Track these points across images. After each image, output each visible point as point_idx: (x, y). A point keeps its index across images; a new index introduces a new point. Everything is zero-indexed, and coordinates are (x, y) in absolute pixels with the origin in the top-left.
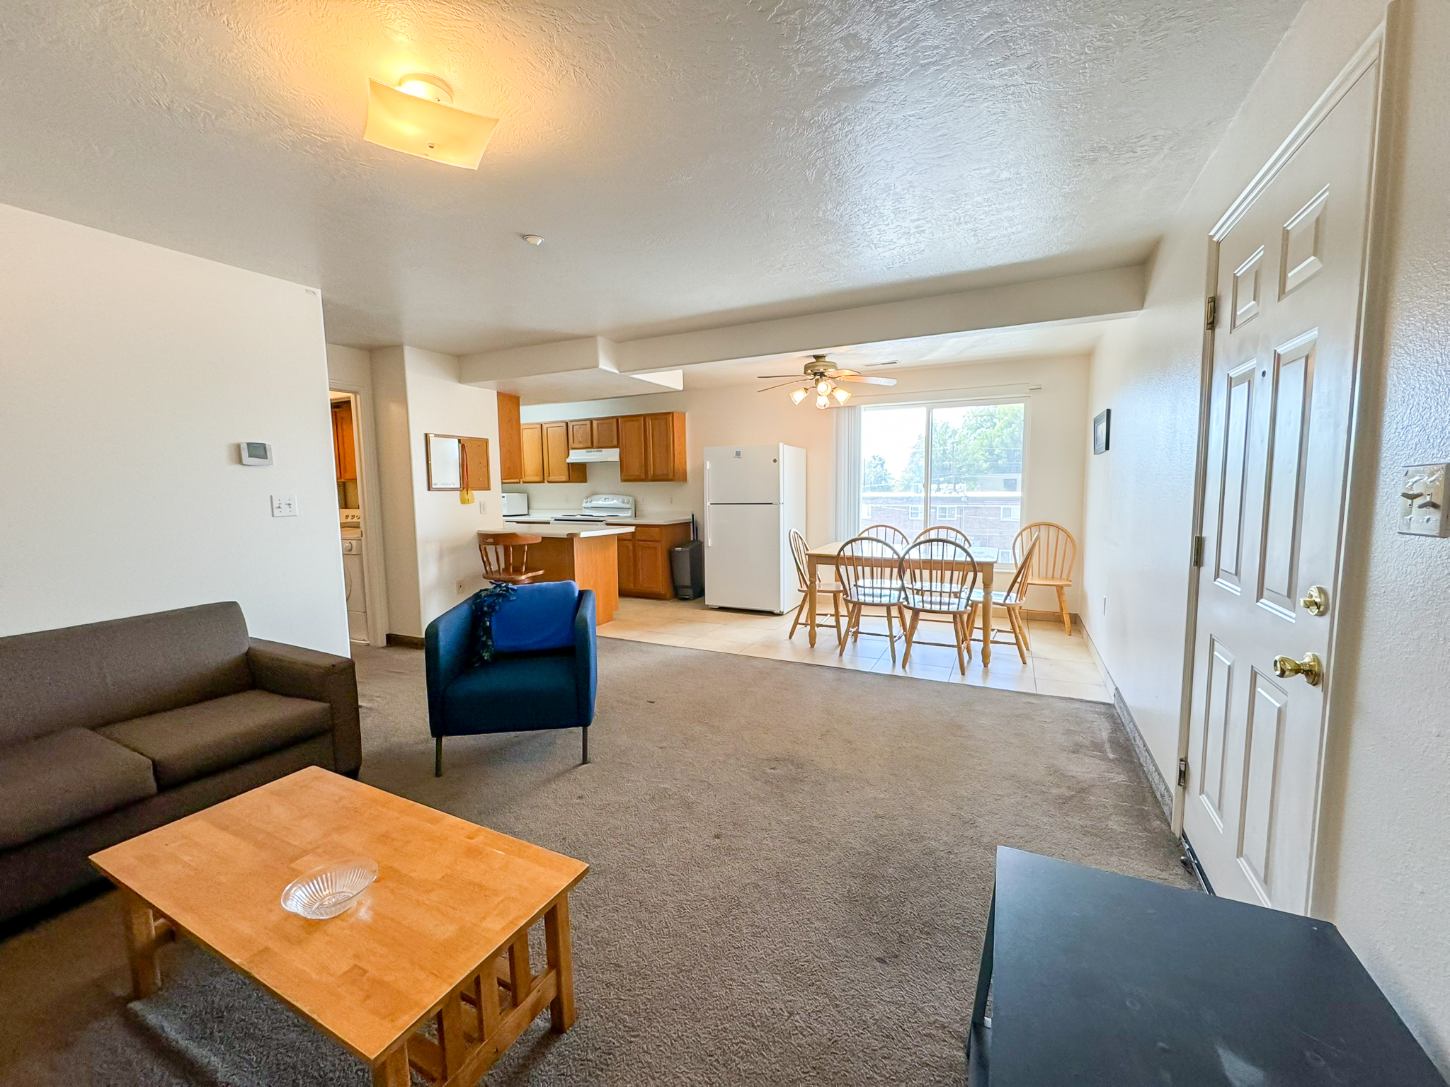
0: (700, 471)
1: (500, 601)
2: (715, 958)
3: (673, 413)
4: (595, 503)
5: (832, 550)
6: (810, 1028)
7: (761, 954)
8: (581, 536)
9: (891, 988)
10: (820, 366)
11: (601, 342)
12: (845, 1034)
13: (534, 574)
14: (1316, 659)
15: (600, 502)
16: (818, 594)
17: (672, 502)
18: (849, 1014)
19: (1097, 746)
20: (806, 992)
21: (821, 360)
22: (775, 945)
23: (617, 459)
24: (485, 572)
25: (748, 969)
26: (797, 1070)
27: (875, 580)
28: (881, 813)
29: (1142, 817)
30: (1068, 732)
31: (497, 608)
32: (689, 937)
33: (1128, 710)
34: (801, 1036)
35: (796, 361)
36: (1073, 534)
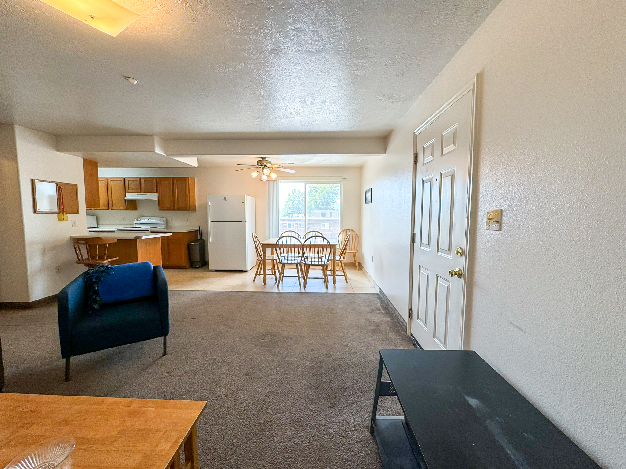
0: (205, 207)
1: (104, 275)
2: (262, 430)
3: (189, 177)
4: (142, 221)
5: (273, 241)
6: (311, 444)
7: (282, 421)
8: (143, 238)
9: (337, 417)
10: (264, 162)
11: (156, 139)
12: (326, 441)
13: (112, 259)
14: (460, 270)
15: (145, 221)
16: (267, 261)
17: (188, 221)
18: (325, 433)
19: (378, 309)
20: (305, 430)
21: (264, 159)
22: (287, 415)
23: (156, 198)
24: (78, 259)
25: (278, 429)
26: (311, 464)
27: (288, 254)
28: (313, 349)
29: (398, 332)
30: (368, 306)
31: (102, 279)
32: (247, 424)
33: (385, 295)
34: (309, 449)
35: (253, 159)
36: (358, 233)
